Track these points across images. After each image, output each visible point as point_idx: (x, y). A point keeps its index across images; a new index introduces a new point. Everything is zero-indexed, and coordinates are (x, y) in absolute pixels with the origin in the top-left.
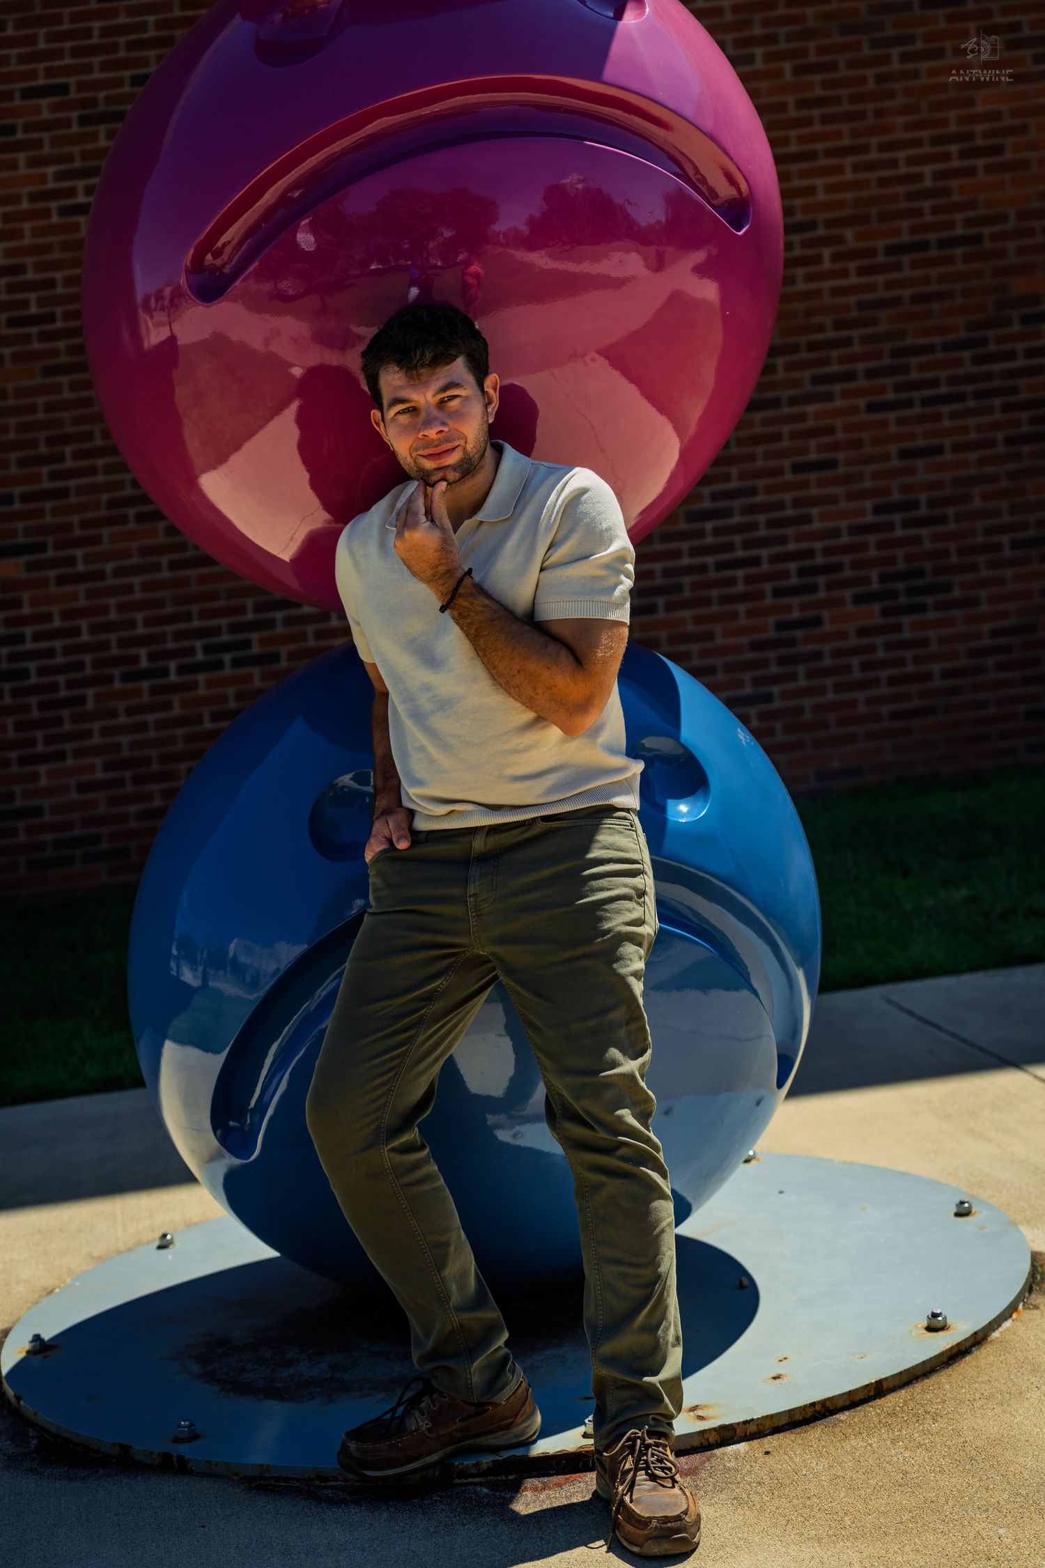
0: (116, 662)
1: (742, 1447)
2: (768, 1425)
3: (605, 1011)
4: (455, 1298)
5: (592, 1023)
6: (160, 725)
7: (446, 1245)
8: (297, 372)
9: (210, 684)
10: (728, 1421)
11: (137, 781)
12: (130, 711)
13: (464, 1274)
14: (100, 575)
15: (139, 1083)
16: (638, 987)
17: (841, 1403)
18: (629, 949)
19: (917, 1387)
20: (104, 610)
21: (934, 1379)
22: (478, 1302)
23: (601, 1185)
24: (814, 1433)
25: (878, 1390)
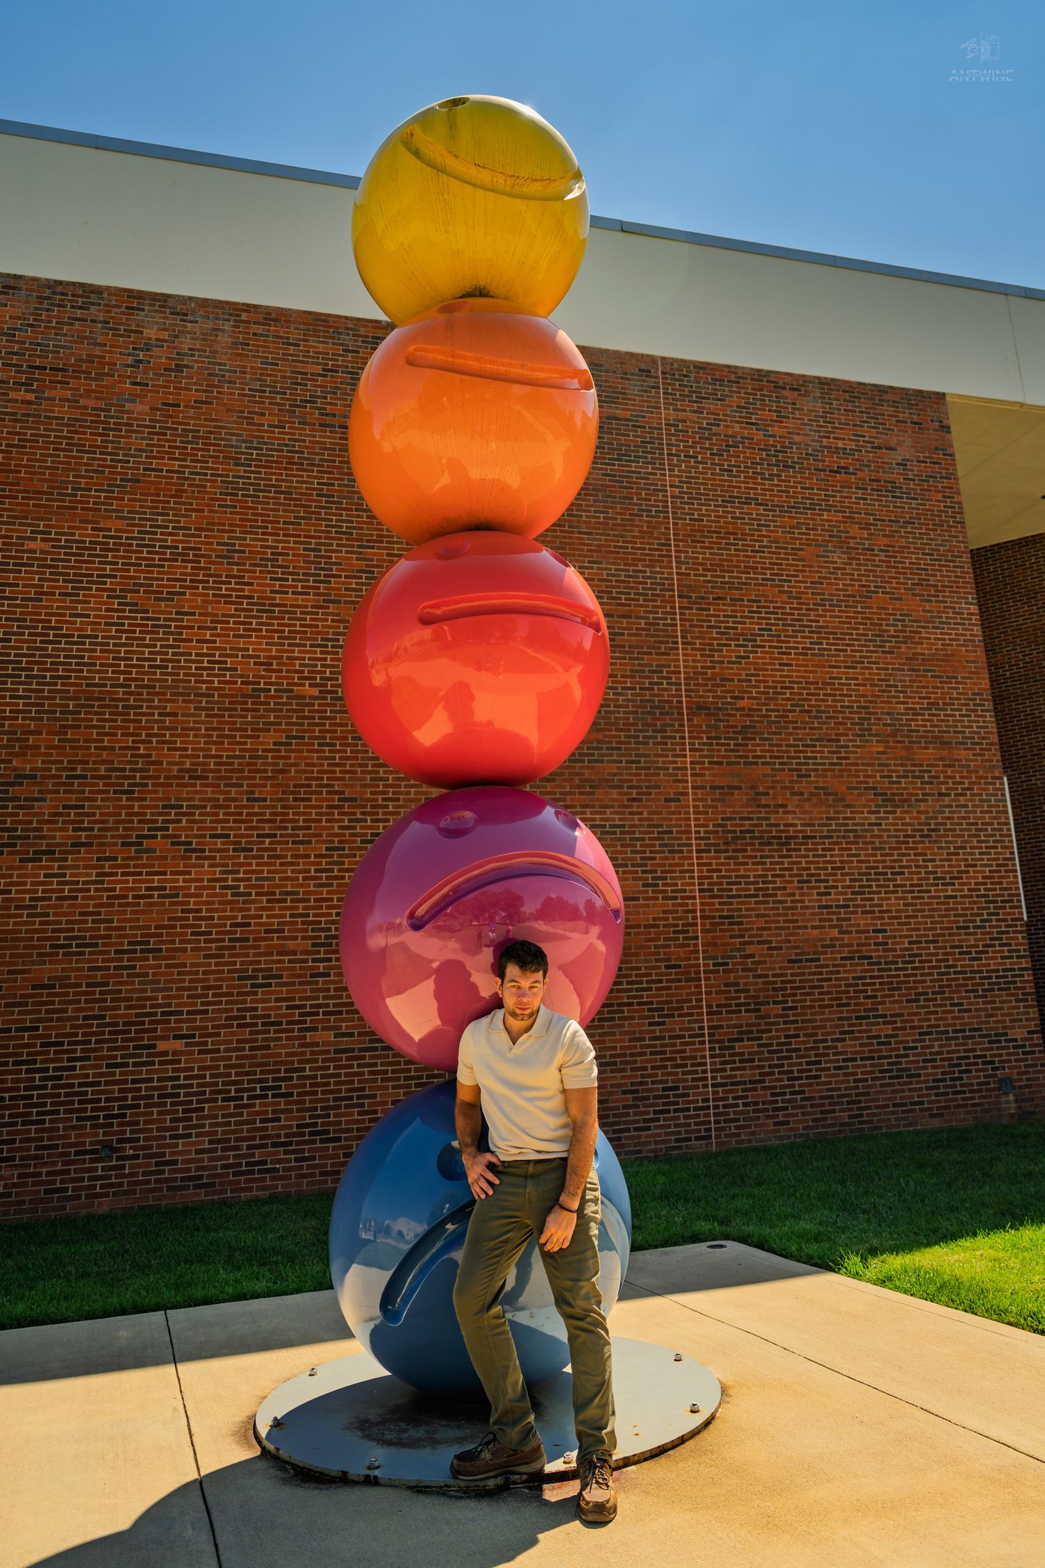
0: (220, 1092)
1: (633, 1467)
2: (642, 1457)
3: (583, 1252)
4: (510, 1394)
5: (578, 1257)
6: (236, 1123)
7: (507, 1367)
8: (435, 965)
9: (261, 1105)
10: (627, 1455)
11: (223, 1150)
12: (224, 1116)
13: (516, 1383)
14: (218, 1051)
15: (331, 1287)
16: (596, 1243)
17: (670, 1446)
18: (592, 1224)
19: (697, 1438)
20: (218, 1067)
21: (701, 1435)
22: (522, 1397)
23: (578, 1336)
24: (662, 1460)
25: (682, 1440)
